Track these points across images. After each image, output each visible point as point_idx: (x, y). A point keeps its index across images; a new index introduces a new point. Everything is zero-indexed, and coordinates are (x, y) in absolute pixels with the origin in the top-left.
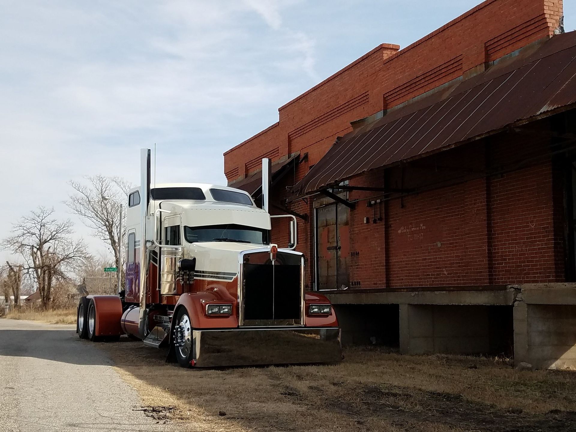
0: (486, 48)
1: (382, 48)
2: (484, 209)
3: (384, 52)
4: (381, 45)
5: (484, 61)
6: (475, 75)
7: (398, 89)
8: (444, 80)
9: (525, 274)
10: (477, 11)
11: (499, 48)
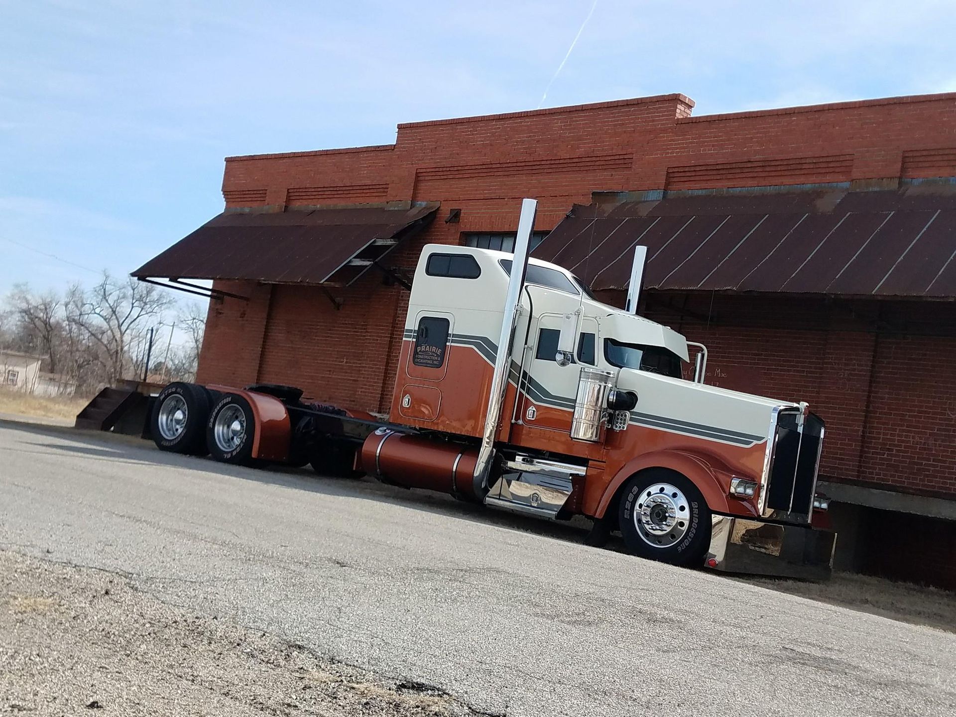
0: (904, 157)
1: (675, 99)
2: (864, 376)
3: (679, 106)
4: (676, 95)
5: (898, 175)
6: (876, 189)
7: (703, 168)
8: (802, 179)
9: (927, 476)
10: (895, 103)
11: (927, 164)
